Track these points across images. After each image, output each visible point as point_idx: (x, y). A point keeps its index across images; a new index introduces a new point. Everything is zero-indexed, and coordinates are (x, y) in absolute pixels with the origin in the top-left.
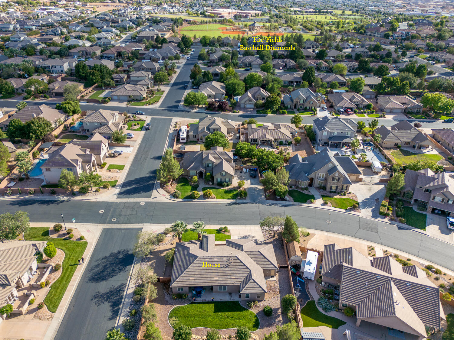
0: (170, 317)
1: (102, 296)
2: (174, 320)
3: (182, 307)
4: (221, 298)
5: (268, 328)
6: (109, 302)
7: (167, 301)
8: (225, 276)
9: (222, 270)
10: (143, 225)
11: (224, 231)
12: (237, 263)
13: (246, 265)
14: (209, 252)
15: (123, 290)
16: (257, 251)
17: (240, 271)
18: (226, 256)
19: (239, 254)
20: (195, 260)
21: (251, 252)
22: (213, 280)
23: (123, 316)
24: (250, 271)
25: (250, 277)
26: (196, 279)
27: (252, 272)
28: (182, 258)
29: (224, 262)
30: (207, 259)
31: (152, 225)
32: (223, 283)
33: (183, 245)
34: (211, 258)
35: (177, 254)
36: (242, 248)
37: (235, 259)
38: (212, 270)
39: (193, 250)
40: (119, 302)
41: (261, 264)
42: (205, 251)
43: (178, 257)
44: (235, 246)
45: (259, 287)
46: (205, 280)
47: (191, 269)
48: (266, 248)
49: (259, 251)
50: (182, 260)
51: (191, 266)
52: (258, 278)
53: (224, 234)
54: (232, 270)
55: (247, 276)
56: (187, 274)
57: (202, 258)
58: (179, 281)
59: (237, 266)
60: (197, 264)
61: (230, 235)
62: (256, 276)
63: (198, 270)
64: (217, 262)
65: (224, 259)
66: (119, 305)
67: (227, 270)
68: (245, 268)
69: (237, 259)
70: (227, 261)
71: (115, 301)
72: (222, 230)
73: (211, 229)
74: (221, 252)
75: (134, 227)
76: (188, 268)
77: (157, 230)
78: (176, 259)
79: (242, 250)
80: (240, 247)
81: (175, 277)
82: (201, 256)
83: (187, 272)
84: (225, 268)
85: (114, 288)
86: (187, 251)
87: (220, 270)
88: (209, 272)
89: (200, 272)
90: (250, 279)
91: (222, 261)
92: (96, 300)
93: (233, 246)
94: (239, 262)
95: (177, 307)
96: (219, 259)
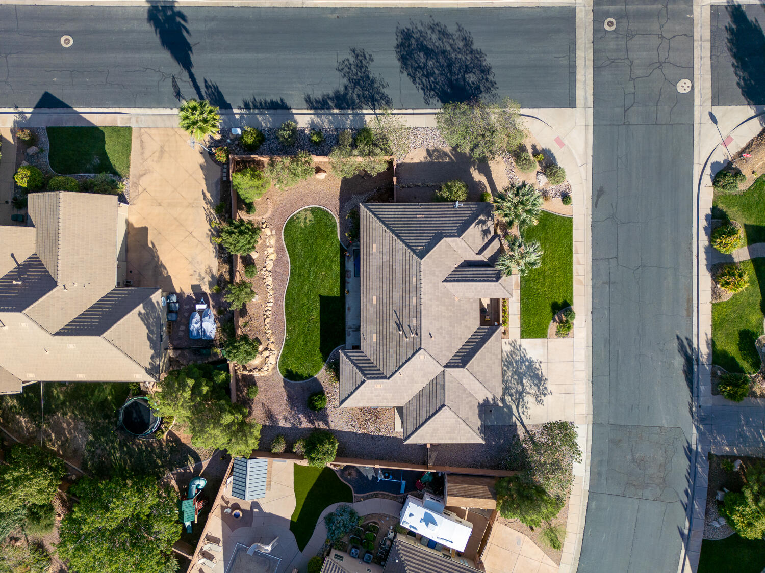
0: (314, 211)
1: (361, 67)
2: (305, 219)
3: (333, 231)
5: (285, 398)
6: (346, 87)
7: (349, 199)
8: (378, 320)
9: (391, 313)
10: (586, 108)
11: (561, 321)
12: (405, 348)
13: (402, 370)
14: (445, 284)
15: (375, 105)
16: (444, 401)
17: (388, 355)
18: (420, 324)
19: (428, 356)
20: (412, 253)
21: (442, 387)
22: (371, 295)
23: (313, 122)
24: (388, 376)
25: (373, 376)
26: (375, 256)
27: (384, 381)
28: (433, 222)
29: (408, 320)
30: (415, 279)
31: (587, 130)
32: (365, 315)
33: (477, 221)
34: (418, 290)
35: (453, 209)
36: (456, 364)
37: (415, 346)
38: (391, 292)
39: (453, 245)
40: (345, 104)
41: (414, 404)
42: (451, 274)
43: (440, 213)
44: (470, 347)
45: (351, 391)
46: (371, 277)
47: (394, 244)
48: (464, 425)
49: (443, 406)
50: (427, 222)
51: (401, 243)
52: (372, 393)
53: (552, 321)
54: (391, 335)
55: (376, 369)
56: (384, 236)
57: (418, 268)
58: (371, 220)
59: (398, 348)
60: (404, 256)
61: (548, 336)
62: (376, 389)
63: (391, 260)
64: (408, 303)
65: (415, 321)
66: (338, 106)
67: (391, 324)
68: (394, 367)
69: (415, 351)
70: (409, 326)
71: (348, 97)
72: (565, 316)
73: (572, 288)
74: (443, 314)
75: (577, 85)
76: (396, 238)
77: (568, 147)
78: (436, 207)
79: (449, 364)
80: (460, 361)
81: (384, 210)
82: (422, 266)
83: (387, 235)
84: (396, 322)
85: (381, 87)
86: (453, 231)
87: (391, 310)
88: (388, 285)
89: (388, 265)
90: (368, 376)
91: (411, 316)
92: (352, 60)
93: (470, 344)
94: (408, 353)
95: (335, 222)
96: (415, 308)
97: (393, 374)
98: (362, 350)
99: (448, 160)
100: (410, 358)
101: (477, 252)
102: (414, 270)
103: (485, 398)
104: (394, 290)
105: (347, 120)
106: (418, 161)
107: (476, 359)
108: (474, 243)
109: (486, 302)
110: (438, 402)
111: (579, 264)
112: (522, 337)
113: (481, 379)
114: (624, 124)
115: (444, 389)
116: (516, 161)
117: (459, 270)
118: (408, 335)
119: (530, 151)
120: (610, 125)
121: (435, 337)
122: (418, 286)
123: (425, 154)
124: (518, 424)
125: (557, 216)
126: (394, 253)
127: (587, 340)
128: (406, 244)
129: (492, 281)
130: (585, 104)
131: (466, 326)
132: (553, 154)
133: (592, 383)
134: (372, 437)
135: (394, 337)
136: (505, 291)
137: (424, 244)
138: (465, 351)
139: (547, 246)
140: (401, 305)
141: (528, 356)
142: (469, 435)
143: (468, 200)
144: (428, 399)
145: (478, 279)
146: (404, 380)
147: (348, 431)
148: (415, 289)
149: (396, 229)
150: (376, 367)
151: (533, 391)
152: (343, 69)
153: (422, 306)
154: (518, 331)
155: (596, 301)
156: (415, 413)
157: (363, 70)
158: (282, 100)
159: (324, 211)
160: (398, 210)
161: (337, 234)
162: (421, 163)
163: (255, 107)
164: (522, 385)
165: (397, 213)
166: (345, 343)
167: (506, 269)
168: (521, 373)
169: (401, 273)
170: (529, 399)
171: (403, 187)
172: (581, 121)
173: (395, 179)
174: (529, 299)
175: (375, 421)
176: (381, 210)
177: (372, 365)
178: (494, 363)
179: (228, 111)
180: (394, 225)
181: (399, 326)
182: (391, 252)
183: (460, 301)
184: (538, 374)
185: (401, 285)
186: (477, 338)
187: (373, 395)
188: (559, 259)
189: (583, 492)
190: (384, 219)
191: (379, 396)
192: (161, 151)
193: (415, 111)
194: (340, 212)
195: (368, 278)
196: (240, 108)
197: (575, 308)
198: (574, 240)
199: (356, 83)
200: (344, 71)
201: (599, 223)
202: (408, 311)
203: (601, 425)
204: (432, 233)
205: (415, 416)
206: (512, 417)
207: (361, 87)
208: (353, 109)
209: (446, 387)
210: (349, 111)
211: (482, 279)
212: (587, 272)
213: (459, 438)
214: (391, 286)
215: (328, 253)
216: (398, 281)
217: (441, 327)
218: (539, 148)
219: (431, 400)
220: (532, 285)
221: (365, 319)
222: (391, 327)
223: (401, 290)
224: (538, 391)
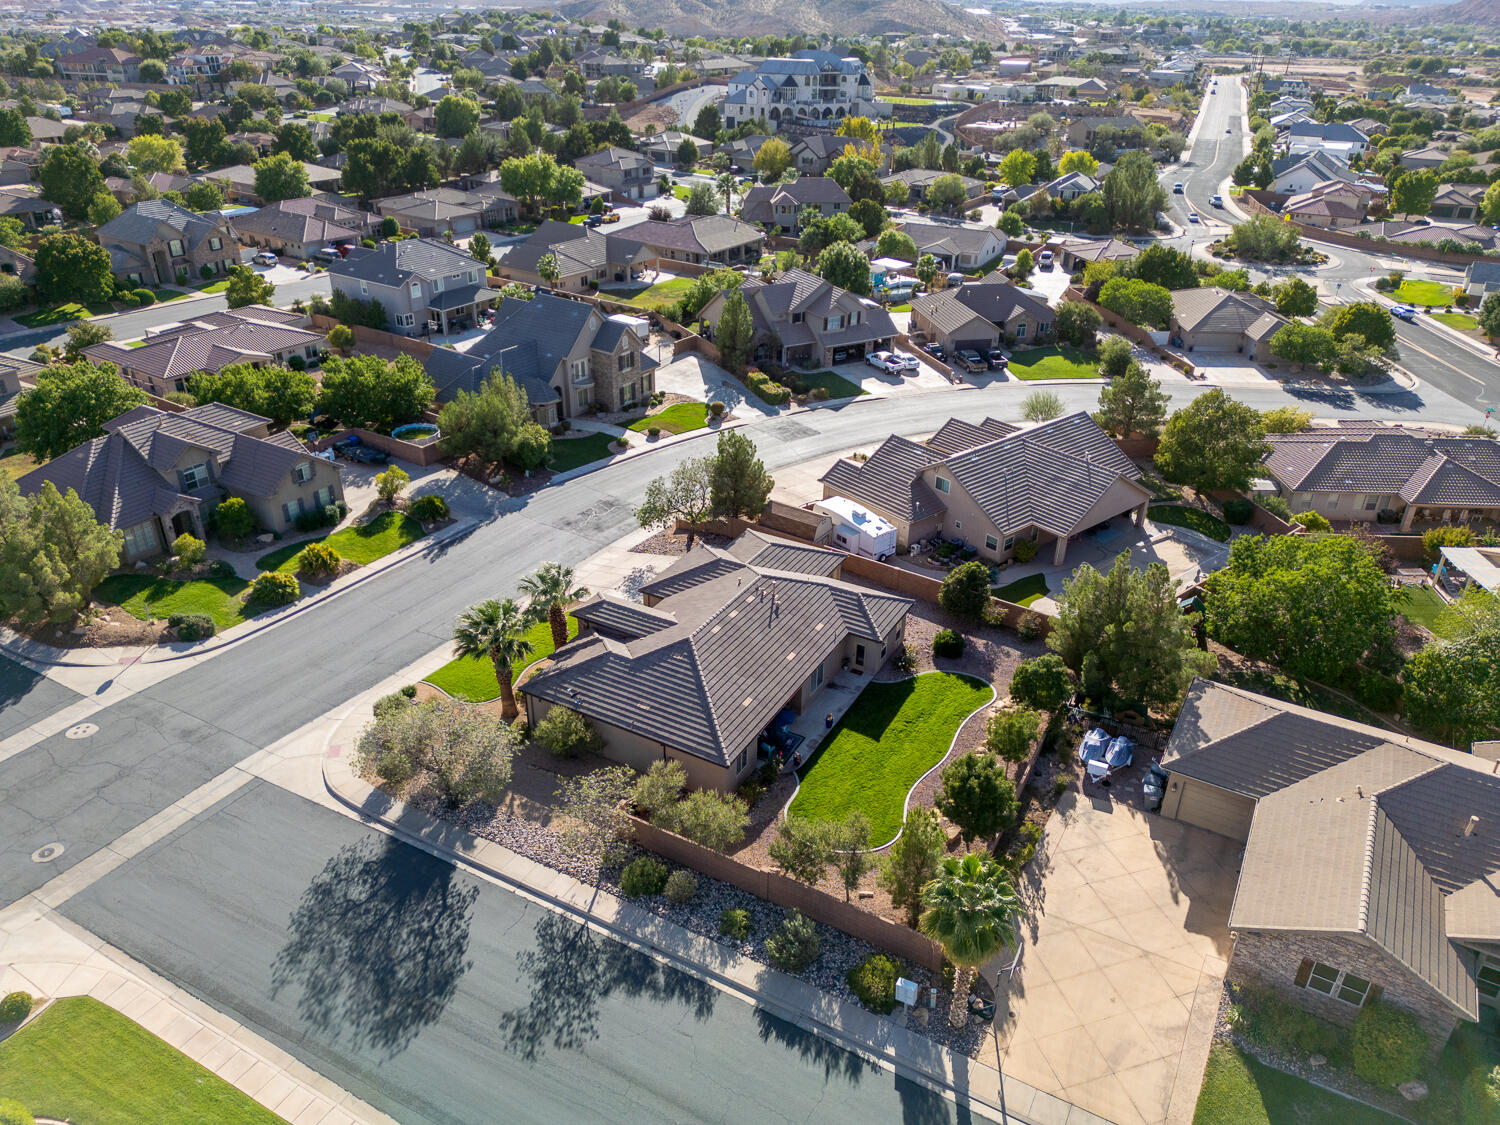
1: (543, 1013)
3: (802, 800)
4: (838, 706)
6: (605, 993)
9: (777, 629)
10: (242, 771)
12: (785, 590)
14: (674, 620)
15: (576, 934)
17: (811, 602)
18: (745, 592)
20: (696, 655)
22: (792, 664)
23: (724, 964)
24: (827, 587)
25: (849, 596)
26: (755, 695)
28: (631, 690)
29: (758, 606)
30: (716, 630)
32: (817, 655)
34: (721, 618)
35: (586, 699)
37: (768, 583)
38: (760, 645)
43: (610, 701)
46: (778, 679)
47: (713, 682)
50: (640, 693)
51: (702, 675)
54: (794, 612)
56: (722, 701)
57: (700, 635)
58: (726, 734)
59: (793, 597)
65: (749, 601)
66: (651, 966)
67: (785, 620)
68: (813, 588)
70: (762, 602)
71: (615, 973)
76: (706, 686)
77: (330, 743)
84: (778, 617)
85: (535, 957)
86: (613, 665)
87: (773, 631)
88: (759, 655)
91: (751, 607)
92: (548, 1041)
94: (782, 584)
96: (739, 609)
98: (847, 630)
100: (785, 579)
102: (707, 637)
118: (770, 596)
122: (717, 620)
123: (555, 822)
125: (445, 689)
128: (694, 670)
130: (238, 774)
135: (791, 607)
137: (669, 660)
138: (704, 576)
140: (756, 625)
148: (723, 623)
149: (696, 700)
150: (835, 604)
152: (584, 1030)
157: (544, 1005)
158: (765, 1035)
160: (670, 730)
161: (799, 797)
163: (836, 1053)
172: (272, 760)
177: (841, 609)
179: (909, 1076)
180: (696, 707)
181: (775, 612)
182: (726, 679)
184: (630, 583)
192: (1116, 1062)
195: (784, 682)
196: (875, 1068)
199: (578, 992)
200: (582, 1025)
202: (752, 613)
204: (644, 674)
207: (576, 977)
208: (624, 947)
210: (635, 946)
221: (820, 652)
222: (788, 618)
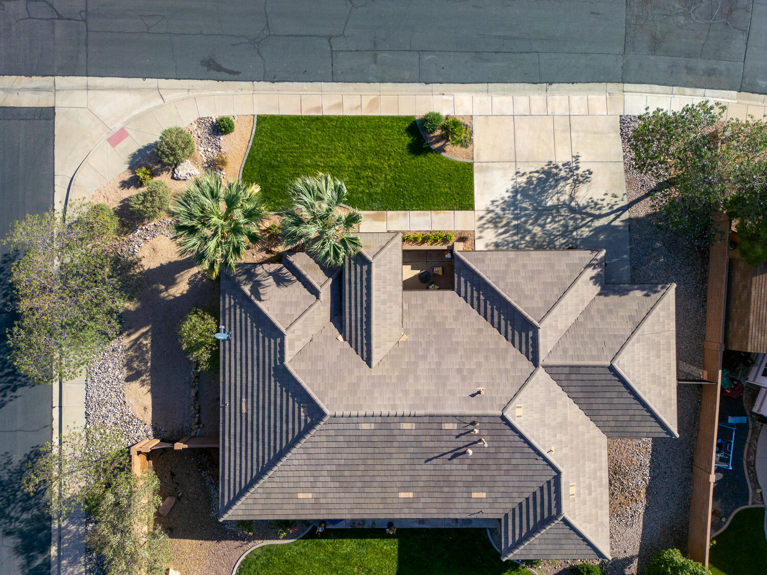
3: (279, 551)
8: (446, 490)
9: (431, 467)
10: (54, 90)
11: (444, 138)
12: (501, 444)
13: (544, 448)
14: (374, 363)
15: (45, 479)
16: (603, 367)
17: (512, 473)
18: (455, 416)
19: (517, 400)
20: (313, 432)
21: (575, 370)
22: (395, 501)
24: (555, 474)
25: (554, 503)
26: (321, 496)
27: (563, 480)
28: (255, 382)
29: (446, 438)
30: (365, 426)
31: (96, 88)
32: (434, 511)
33: (253, 298)
34: (386, 421)
35: (233, 342)
36: (530, 342)
37: (498, 426)
38: (390, 467)
39: (299, 346)
40: (40, 535)
41: (605, 418)
42: (356, 350)
43: (238, 367)
44: (496, 313)
45: (582, 542)
46: (362, 501)
47: (296, 462)
48: (646, 327)
49: (611, 368)
50: (255, 394)
51: (294, 451)
52: (585, 502)
53: (443, 154)
54: (476, 467)
55: (538, 494)
56: (282, 479)
57: (343, 420)
58: (251, 501)
59: (500, 456)
60: (320, 445)
61: (470, 161)
62: (579, 495)
63: (329, 468)
64: (412, 438)
65: (447, 426)
66: (45, 547)
67: (453, 467)
68: (536, 462)
69: (507, 427)
70: (457, 437)
71: (27, 529)
72: (434, 130)
73: (384, 117)
74: (433, 367)
75: (12, 105)
76: (284, 460)
77: (128, 123)
78: (227, 374)
79: (531, 357)
80: (524, 334)
81: (232, 476)
82: (339, 413)
83: (279, 474)
84: (449, 459)
85: (9, 467)
86: (273, 346)
87: (425, 467)
88: (376, 473)
89: (338, 473)
90: (554, 512)
91: (437, 433)
93: (489, 311)
94: (511, 438)
95: (262, 548)
96: (422, 426)
97: (550, 464)
98: (502, 517)
99: (147, 342)
100: (521, 436)
101: (314, 297)
102: (347, 426)
103: (591, 283)
104: (386, 462)
105: (70, 531)
106: (149, 396)
107: (519, 303)
108: (297, 304)
109: (409, 272)
110: (603, 377)
111: (340, 105)
112: (470, 207)
113: (557, 292)
114: (85, 21)
115: (579, 367)
116: (150, 218)
117: (347, 334)
118: (476, 439)
119: (132, 192)
120: (87, 46)
121: (478, 385)
122: (379, 420)
123: (135, 385)
124: (626, 216)
125: (254, 144)
126: (313, 462)
127: (476, 91)
128: (297, 440)
129: (369, 272)
130: (48, 90)
131: (456, 319)
132: (140, 151)
133: (551, 84)
134: (653, 478)
135: (480, 462)
136: (389, 246)
137: (297, 406)
138: (503, 323)
139: (309, 161)
140: (416, 450)
141: (506, 195)
142: (662, 314)
143: (216, 314)
144: (596, 395)
145: (365, 298)
146: (561, 442)
147: (641, 523)
148: (384, 426)
149: (266, 458)
150: (534, 493)
151: (568, 189)
153: (419, 412)
154: (460, 214)
155: (407, 75)
156: (621, 418)
159: (240, 569)
160: (232, 447)
161: (283, 545)
162: (152, 391)
164: (556, 208)
165: (238, 451)
166: (485, 529)
167: (346, 248)
168: (535, 209)
169: (353, 450)
170: (583, 196)
171: (199, 423)
172: (80, 99)
173: (179, 446)
174: (404, 195)
175: (625, 475)
176: (232, 481)
177: (531, 502)
178: (524, 266)
180: (261, 460)
181: (457, 454)
182: (313, 468)
183: (407, 332)
184: (539, 179)
185: (377, 450)
186: (478, 299)
187: (588, 498)
188: (333, 140)
189: (741, 101)
190: (249, 479)
191: (589, 487)
193: (56, 403)
194: (244, 540)
195: (364, 506)
197: (419, 112)
198: (298, 114)
201: (268, 69)
202: (428, 438)
203: (625, 68)
204: (274, 386)
205: (627, 418)
206: (615, 227)
207: (9, 505)
208: (50, 519)
209: (576, 363)
210: (55, 525)
211: (365, 291)
212: (356, 90)
213: (666, 334)
214: (378, 467)
215: (319, 561)
216: (370, 456)
217: (459, 371)
218: (127, 176)
219: (599, 389)
220: (379, 190)
221: (442, 511)
222: (459, 467)
223: (387, 450)
224: (568, 179)
